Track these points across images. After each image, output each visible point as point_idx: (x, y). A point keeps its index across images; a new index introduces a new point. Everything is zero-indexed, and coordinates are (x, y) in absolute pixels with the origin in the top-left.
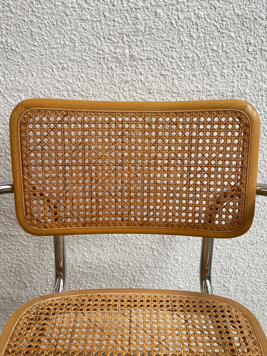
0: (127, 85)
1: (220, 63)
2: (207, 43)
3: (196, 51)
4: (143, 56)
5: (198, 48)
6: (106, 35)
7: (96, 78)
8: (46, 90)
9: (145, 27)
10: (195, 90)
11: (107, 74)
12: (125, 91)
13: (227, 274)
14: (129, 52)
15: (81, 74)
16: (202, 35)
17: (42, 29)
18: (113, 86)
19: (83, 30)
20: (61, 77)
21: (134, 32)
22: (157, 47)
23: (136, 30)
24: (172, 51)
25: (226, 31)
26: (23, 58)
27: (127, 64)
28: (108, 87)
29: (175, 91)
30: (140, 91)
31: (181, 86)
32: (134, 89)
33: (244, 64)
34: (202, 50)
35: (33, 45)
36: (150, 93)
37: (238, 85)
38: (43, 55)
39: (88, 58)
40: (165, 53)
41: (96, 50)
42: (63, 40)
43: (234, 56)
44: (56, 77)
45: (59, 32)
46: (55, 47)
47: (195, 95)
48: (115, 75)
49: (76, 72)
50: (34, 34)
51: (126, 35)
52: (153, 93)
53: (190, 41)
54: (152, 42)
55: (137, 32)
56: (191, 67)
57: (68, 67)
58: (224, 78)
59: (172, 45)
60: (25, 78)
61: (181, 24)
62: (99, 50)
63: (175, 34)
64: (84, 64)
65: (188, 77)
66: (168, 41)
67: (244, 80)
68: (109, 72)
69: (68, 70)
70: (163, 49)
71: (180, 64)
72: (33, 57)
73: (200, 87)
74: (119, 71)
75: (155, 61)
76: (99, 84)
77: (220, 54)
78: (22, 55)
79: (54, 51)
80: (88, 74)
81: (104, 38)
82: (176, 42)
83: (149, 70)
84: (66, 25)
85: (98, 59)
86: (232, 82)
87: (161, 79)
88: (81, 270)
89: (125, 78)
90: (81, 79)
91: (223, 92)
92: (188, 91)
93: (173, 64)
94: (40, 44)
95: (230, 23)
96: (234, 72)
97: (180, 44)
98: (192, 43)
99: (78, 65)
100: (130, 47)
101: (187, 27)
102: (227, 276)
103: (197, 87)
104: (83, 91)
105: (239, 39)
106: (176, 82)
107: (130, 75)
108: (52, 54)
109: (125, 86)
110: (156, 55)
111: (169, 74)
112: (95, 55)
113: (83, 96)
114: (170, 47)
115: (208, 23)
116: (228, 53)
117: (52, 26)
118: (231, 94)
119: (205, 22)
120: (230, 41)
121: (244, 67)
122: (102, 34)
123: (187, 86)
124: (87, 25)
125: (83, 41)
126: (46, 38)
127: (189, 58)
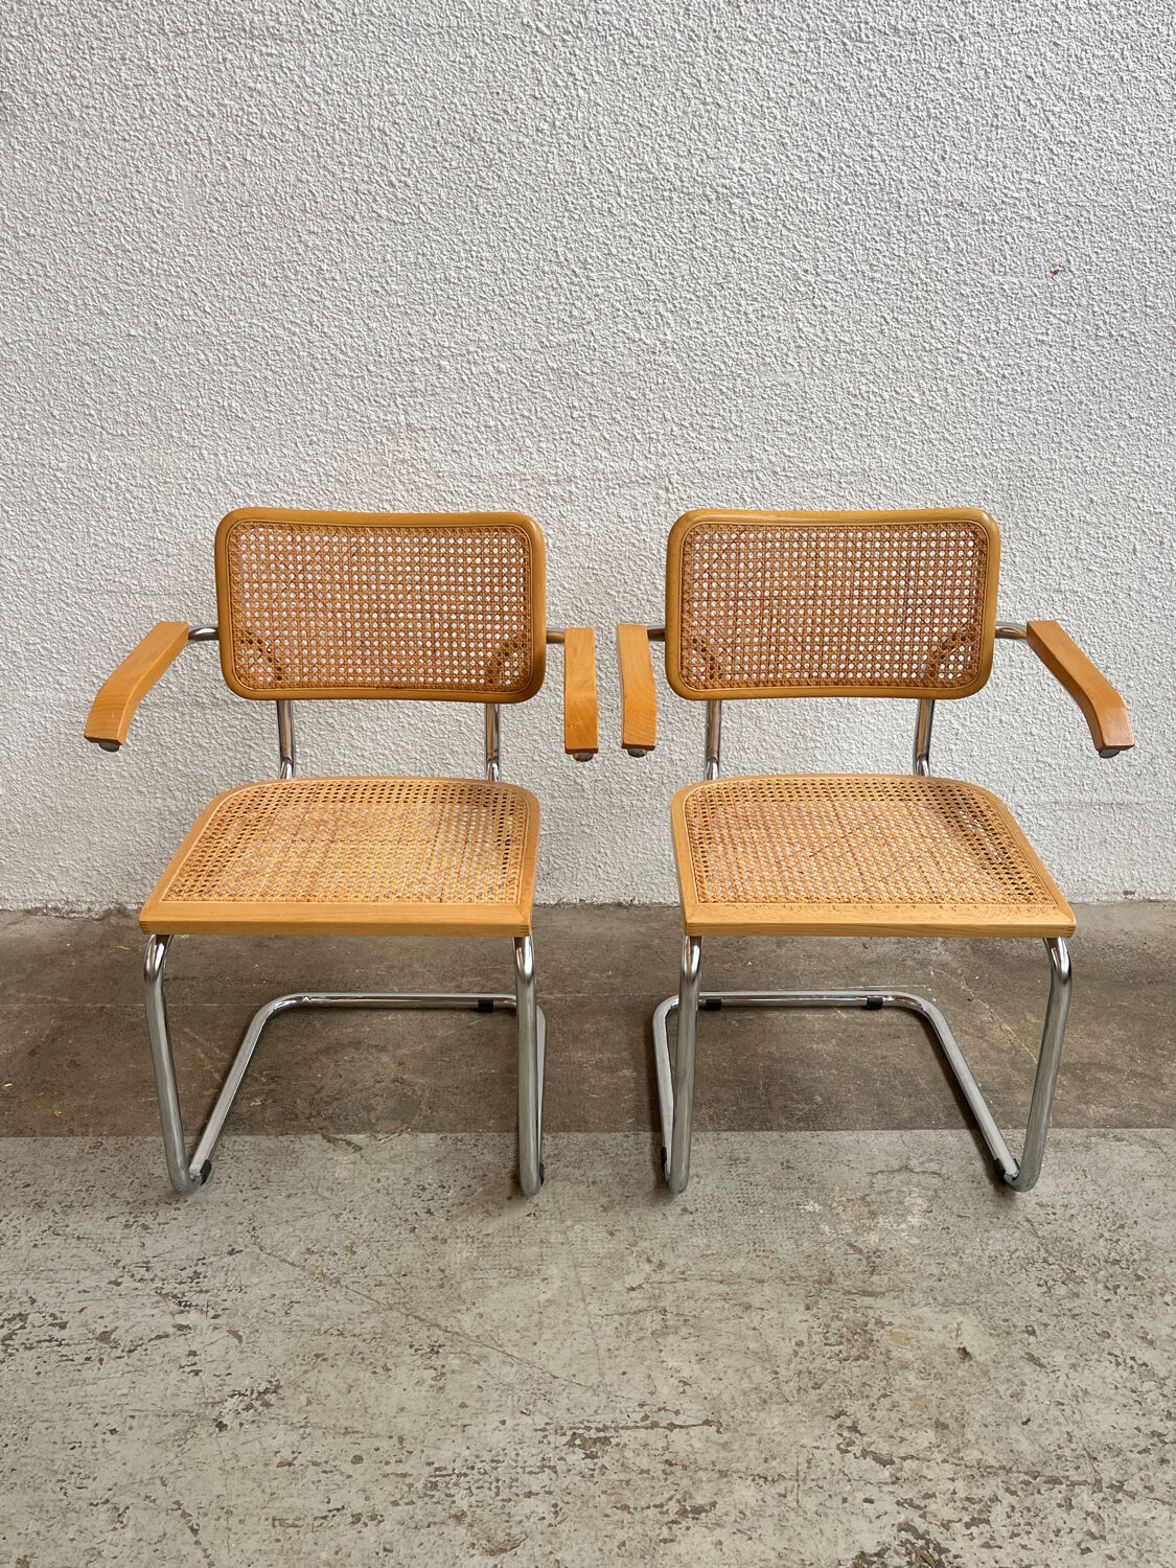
0: (405, 466)
1: (535, 434)
2: (514, 407)
3: (499, 417)
4: (425, 424)
5: (502, 414)
6: (371, 395)
7: (359, 456)
8: (287, 474)
9: (426, 385)
10: (503, 472)
11: (375, 451)
12: (403, 474)
14: (406, 419)
15: (338, 451)
16: (505, 395)
17: (280, 388)
18: (384, 467)
19: (338, 390)
20: (309, 455)
22: (444, 412)
23: (412, 389)
24: (466, 417)
25: (538, 390)
26: (253, 429)
27: (402, 436)
28: (377, 469)
29: (474, 474)
30: (423, 473)
31: (482, 467)
32: (415, 471)
33: (568, 436)
34: (507, 416)
35: (268, 410)
36: (438, 476)
38: (282, 424)
39: (347, 428)
40: (456, 421)
41: (358, 417)
42: (311, 403)
43: (553, 424)
44: (301, 456)
45: (306, 393)
46: (299, 412)
47: (504, 480)
48: (386, 451)
49: (330, 447)
50: (268, 395)
51: (399, 395)
52: (443, 476)
53: (490, 404)
55: (415, 392)
56: (494, 440)
57: (318, 440)
59: (465, 410)
60: (256, 457)
61: (475, 380)
62: (363, 416)
63: (468, 394)
64: (341, 437)
65: (491, 453)
66: (459, 404)
68: (378, 447)
69: (318, 445)
70: (453, 415)
71: (479, 436)
72: (267, 427)
73: (510, 469)
74: (392, 446)
75: (443, 431)
76: (365, 464)
77: (534, 422)
78: (252, 425)
79: (299, 418)
80: (347, 450)
81: (369, 400)
82: (471, 405)
83: (436, 445)
84: (314, 382)
85: (362, 430)
87: (453, 457)
88: (347, 760)
89: (401, 456)
90: (338, 458)
92: (493, 473)
93: (468, 435)
94: (278, 409)
95: (543, 379)
96: (556, 446)
97: (477, 408)
98: (493, 407)
99: (333, 438)
100: (406, 412)
101: (485, 384)
103: (505, 468)
104: (341, 474)
105: (558, 401)
106: (475, 461)
107: (408, 452)
108: (295, 422)
109: (402, 467)
110: (444, 423)
111: (464, 449)
112: (357, 424)
114: (463, 412)
115: (512, 379)
116: (545, 420)
117: (294, 384)
118: (554, 478)
119: (509, 379)
120: (546, 404)
121: (569, 439)
122: (365, 394)
123: (491, 467)
124: (343, 383)
125: (339, 404)
126: (286, 401)
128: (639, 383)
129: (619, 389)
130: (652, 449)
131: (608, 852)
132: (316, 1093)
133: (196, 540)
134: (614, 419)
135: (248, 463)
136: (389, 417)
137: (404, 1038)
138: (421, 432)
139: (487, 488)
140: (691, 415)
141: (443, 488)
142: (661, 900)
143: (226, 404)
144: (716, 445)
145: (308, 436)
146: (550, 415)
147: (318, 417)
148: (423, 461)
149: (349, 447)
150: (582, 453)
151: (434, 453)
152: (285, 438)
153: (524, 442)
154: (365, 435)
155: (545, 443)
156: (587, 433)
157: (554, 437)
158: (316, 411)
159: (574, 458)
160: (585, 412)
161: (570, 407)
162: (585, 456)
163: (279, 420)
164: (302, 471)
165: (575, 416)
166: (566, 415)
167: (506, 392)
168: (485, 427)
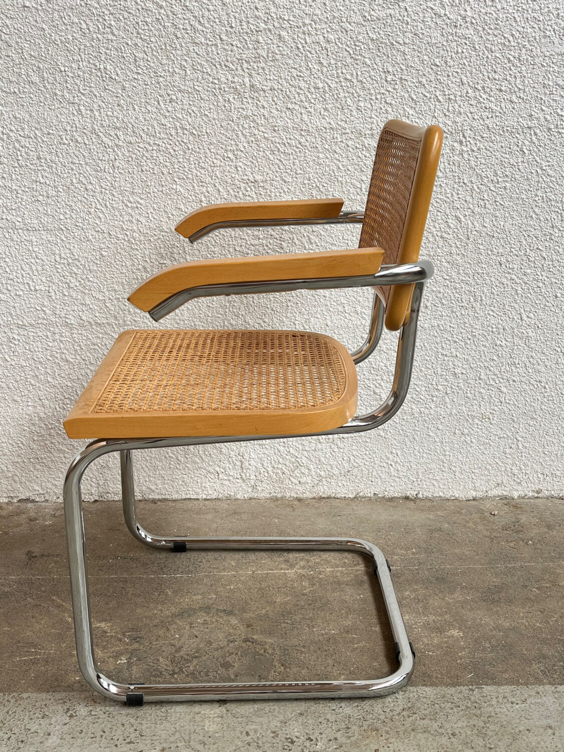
0: (248, 122)
1: (355, 95)
2: (339, 71)
3: (326, 80)
4: (266, 86)
5: (329, 77)
6: (222, 61)
7: (210, 113)
8: (150, 128)
9: (268, 52)
10: (328, 127)
11: (223, 108)
12: (245, 128)
13: (377, 375)
14: (250, 81)
15: (193, 108)
16: (333, 62)
17: (148, 54)
18: (230, 122)
19: (195, 56)
20: (169, 111)
21: (255, 58)
22: (282, 75)
23: (257, 55)
24: (299, 80)
25: (360, 57)
26: (124, 88)
27: (247, 95)
28: (224, 124)
29: (304, 128)
30: (262, 128)
31: (311, 123)
32: (255, 126)
33: (383, 96)
34: (333, 79)
35: (136, 73)
36: (274, 130)
37: (377, 121)
38: (148, 85)
39: (201, 88)
40: (291, 83)
41: (211, 79)
42: (173, 67)
43: (371, 86)
44: (162, 112)
45: (168, 58)
46: (162, 75)
47: (328, 134)
48: (232, 108)
49: (186, 105)
50: (138, 59)
51: (245, 61)
52: (278, 130)
53: (319, 69)
54: (276, 70)
55: (259, 58)
56: (322, 100)
57: (177, 99)
58: (360, 113)
59: (299, 74)
60: (125, 113)
61: (308, 49)
62: (215, 79)
63: (302, 60)
64: (196, 96)
65: (318, 111)
66: (295, 68)
67: (384, 115)
68: (226, 105)
69: (177, 103)
70: (289, 78)
71: (310, 96)
72: (135, 87)
73: (333, 124)
74: (238, 104)
75: (280, 92)
76: (214, 119)
77: (355, 84)
78: (123, 85)
79: (161, 79)
80: (201, 107)
81: (220, 65)
82: (304, 70)
83: (273, 103)
84: (176, 49)
85: (213, 90)
86: (371, 118)
87: (287, 113)
89: (245, 113)
90: (193, 114)
91: (360, 130)
92: (319, 128)
93: (300, 95)
94: (145, 71)
95: (364, 48)
96: (372, 106)
97: (308, 72)
98: (322, 71)
99: (189, 97)
100: (250, 75)
101: (316, 52)
102: (377, 378)
103: (330, 123)
104: (194, 128)
105: (376, 67)
106: (305, 117)
107: (250, 109)
108: (158, 83)
109: (245, 122)
110: (281, 85)
111: (297, 107)
112: (209, 85)
113: (195, 135)
114: (297, 76)
115: (339, 47)
116: (364, 83)
117: (159, 51)
118: (369, 132)
119: (336, 47)
120: (365, 69)
121: (383, 100)
122: (217, 60)
123: (318, 123)
124: (200, 50)
125: (196, 68)
126: (152, 65)
127: (319, 89)
128: (442, 52)
129: (426, 58)
130: (451, 108)
131: (399, 452)
132: (176, 652)
133: (72, 183)
134: (420, 82)
135: (118, 118)
136: (236, 79)
137: (247, 604)
138: (262, 93)
139: (313, 140)
140: (483, 80)
142: (441, 494)
143: (102, 67)
144: (503, 105)
145: (168, 95)
146: (369, 79)
147: (178, 79)
148: (262, 117)
149: (202, 105)
150: (393, 111)
151: (272, 111)
152: (150, 97)
153: (346, 101)
154: (215, 95)
155: (363, 103)
156: (398, 94)
157: (371, 97)
158: (176, 73)
159: (386, 115)
160: (397, 76)
161: (385, 72)
162: (395, 113)
163: (145, 81)
164: (163, 125)
165: (388, 80)
166: (381, 79)
167: (333, 58)
168: (315, 88)
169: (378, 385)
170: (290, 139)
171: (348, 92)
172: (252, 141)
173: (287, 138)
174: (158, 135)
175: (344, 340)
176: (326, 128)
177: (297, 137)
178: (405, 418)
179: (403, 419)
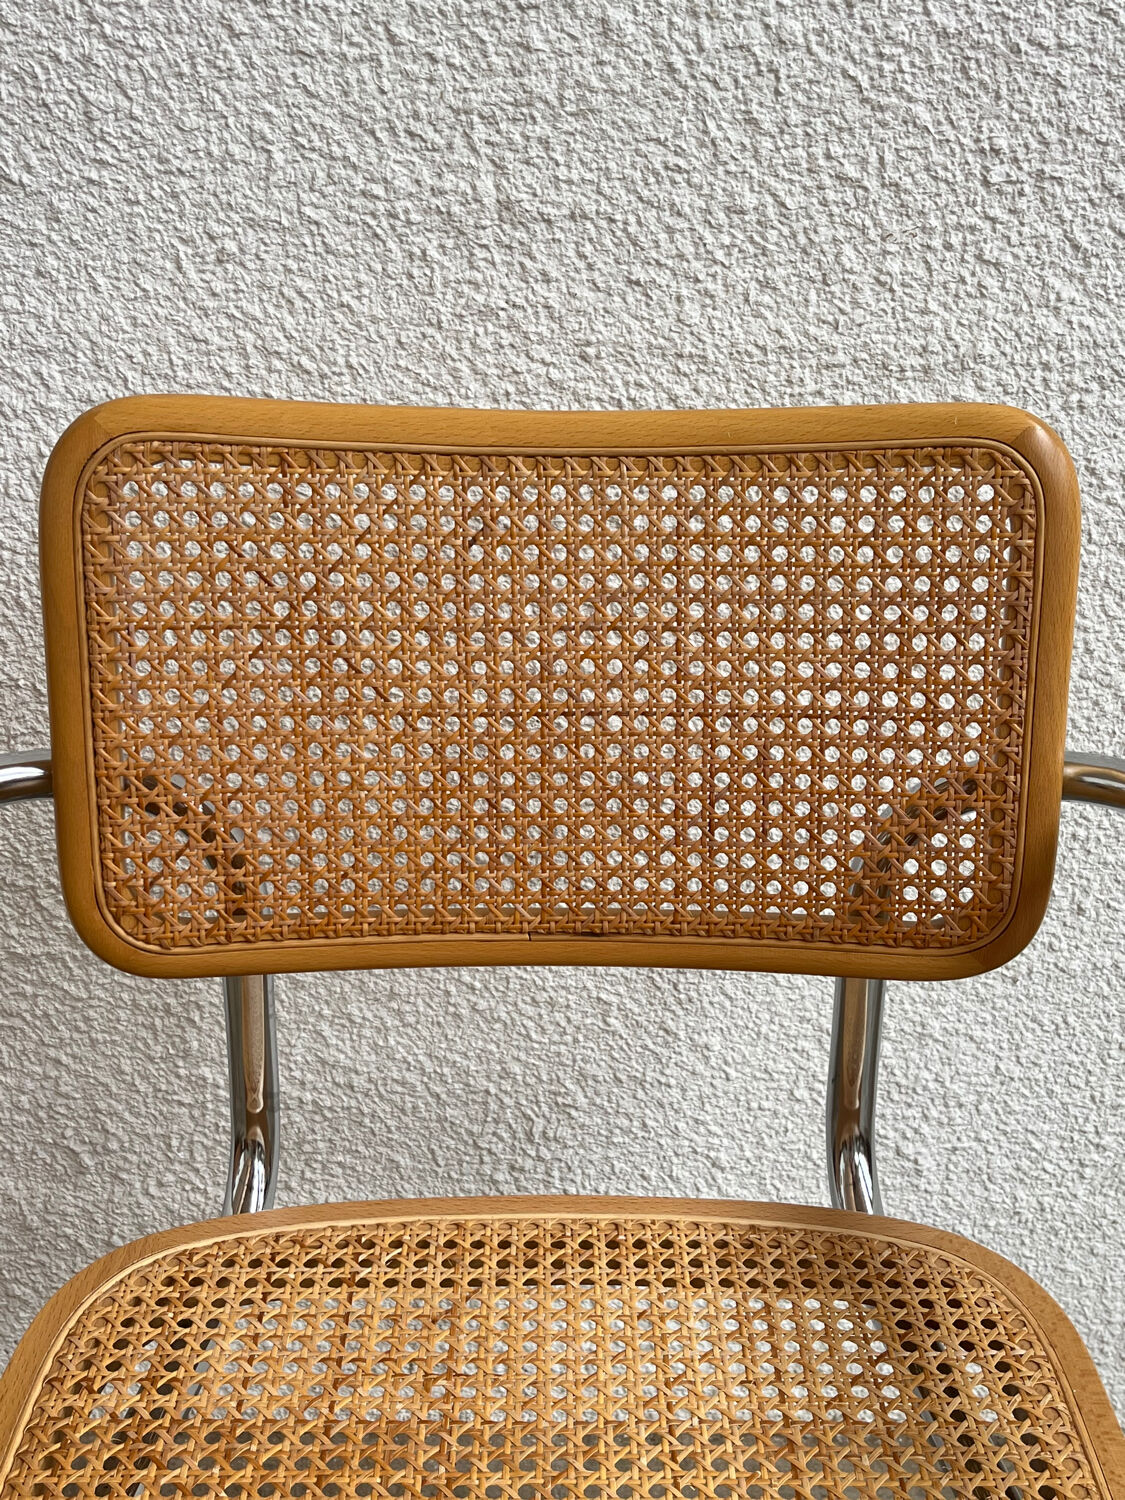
136: (449, 182)
139: (720, 389)
141: (595, 391)
145: (212, 238)
146: (922, 177)
147: (241, 181)
148: (543, 312)
149: (330, 272)
150: (1003, 289)
151: (576, 291)
152: (147, 245)
153: (837, 256)
154: (376, 235)
155: (899, 260)
156: (1026, 230)
157: (926, 240)
158: (235, 162)
159: (979, 304)
160: (1025, 166)
161: (982, 151)
162: (1011, 297)
163: (127, 189)
164: (196, 340)
165: (994, 178)
166: (968, 176)
167: (798, 104)
168: (728, 210)
169: (910, 1134)
170: (639, 385)
171: (848, 225)
172: (507, 394)
173: (626, 384)
174: (181, 373)
175: (808, 1005)
176: (763, 349)
177: (663, 380)
178: (992, 1223)
179: (986, 1226)
